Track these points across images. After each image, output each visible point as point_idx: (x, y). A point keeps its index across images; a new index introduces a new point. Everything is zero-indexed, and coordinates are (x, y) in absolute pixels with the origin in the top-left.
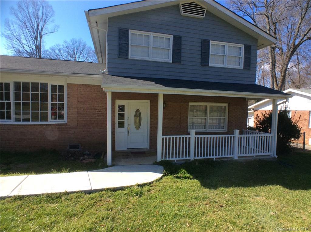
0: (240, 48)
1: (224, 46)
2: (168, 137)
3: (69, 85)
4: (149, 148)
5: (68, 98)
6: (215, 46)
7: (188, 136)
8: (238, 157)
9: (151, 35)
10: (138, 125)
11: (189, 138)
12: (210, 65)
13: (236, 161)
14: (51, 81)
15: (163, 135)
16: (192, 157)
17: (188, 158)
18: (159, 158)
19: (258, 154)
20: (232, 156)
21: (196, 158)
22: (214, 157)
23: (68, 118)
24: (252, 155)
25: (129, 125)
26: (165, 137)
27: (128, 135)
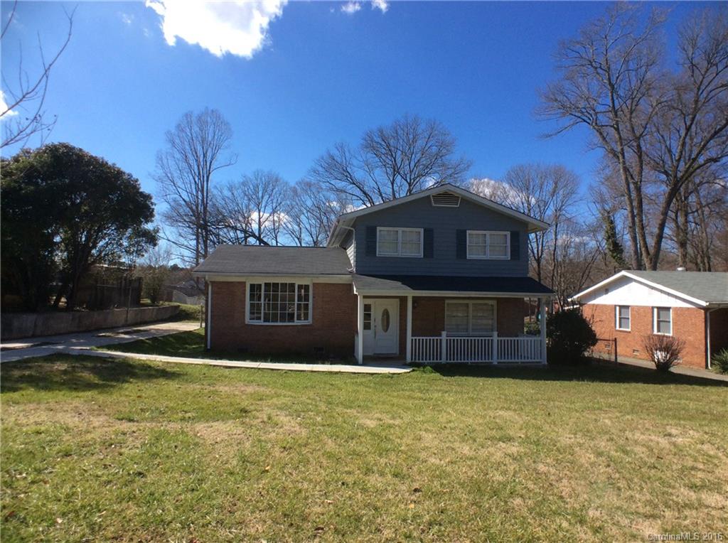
0: (506, 235)
1: (485, 235)
2: (418, 338)
3: (314, 284)
4: (398, 353)
5: (314, 297)
6: (472, 236)
7: (439, 338)
8: (498, 363)
9: (400, 230)
10: (385, 328)
11: (441, 340)
12: (468, 257)
13: (495, 366)
14: (298, 282)
15: (412, 336)
16: (444, 360)
17: (439, 361)
18: (409, 359)
19: (523, 360)
20: (490, 361)
21: (448, 361)
22: (470, 361)
23: (313, 318)
24: (516, 360)
25: (375, 326)
26: (414, 338)
27: (375, 337)
